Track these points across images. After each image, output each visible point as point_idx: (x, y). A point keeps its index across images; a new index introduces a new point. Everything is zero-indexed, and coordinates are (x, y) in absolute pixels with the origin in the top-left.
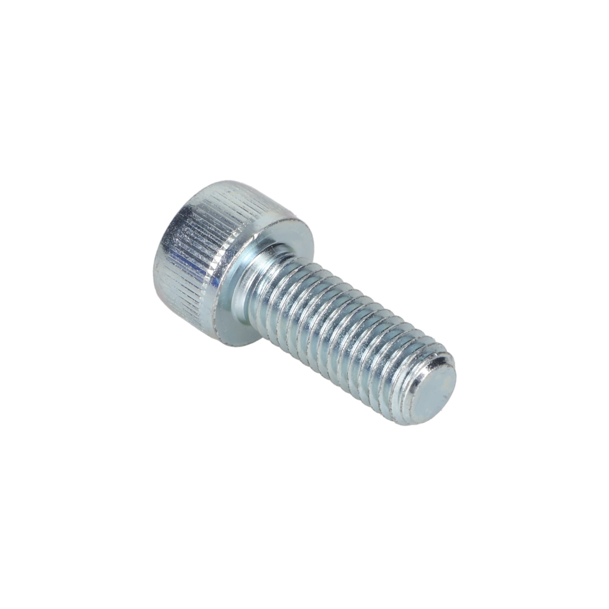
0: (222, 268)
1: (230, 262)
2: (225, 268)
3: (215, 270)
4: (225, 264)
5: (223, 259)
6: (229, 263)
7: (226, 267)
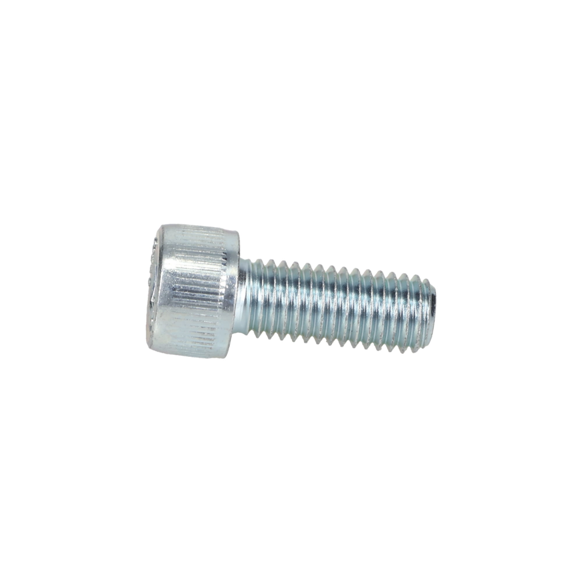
0: (231, 290)
1: (236, 282)
2: (234, 289)
3: (225, 294)
4: (232, 286)
5: (228, 282)
6: (235, 284)
7: (234, 287)
